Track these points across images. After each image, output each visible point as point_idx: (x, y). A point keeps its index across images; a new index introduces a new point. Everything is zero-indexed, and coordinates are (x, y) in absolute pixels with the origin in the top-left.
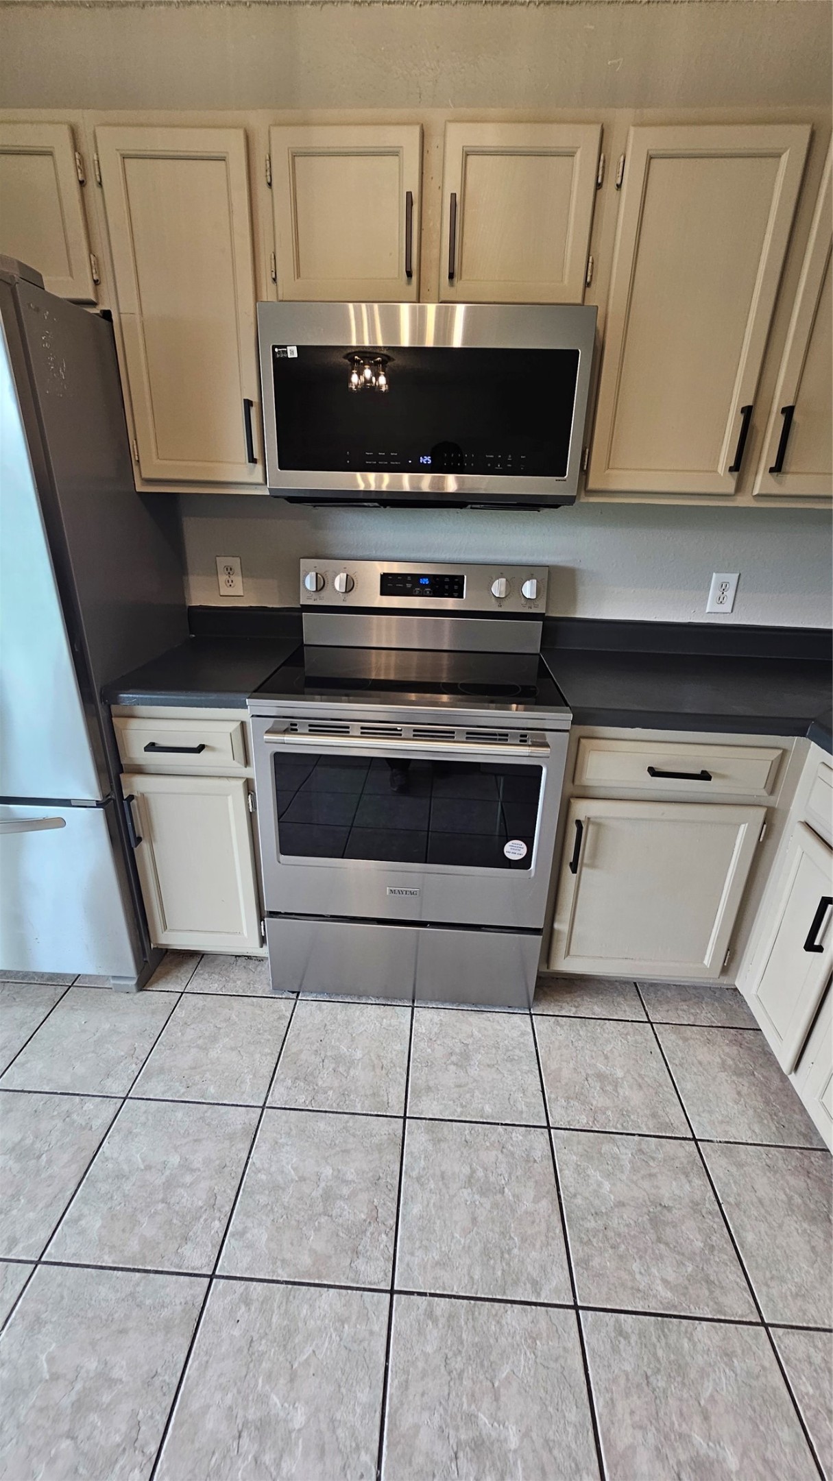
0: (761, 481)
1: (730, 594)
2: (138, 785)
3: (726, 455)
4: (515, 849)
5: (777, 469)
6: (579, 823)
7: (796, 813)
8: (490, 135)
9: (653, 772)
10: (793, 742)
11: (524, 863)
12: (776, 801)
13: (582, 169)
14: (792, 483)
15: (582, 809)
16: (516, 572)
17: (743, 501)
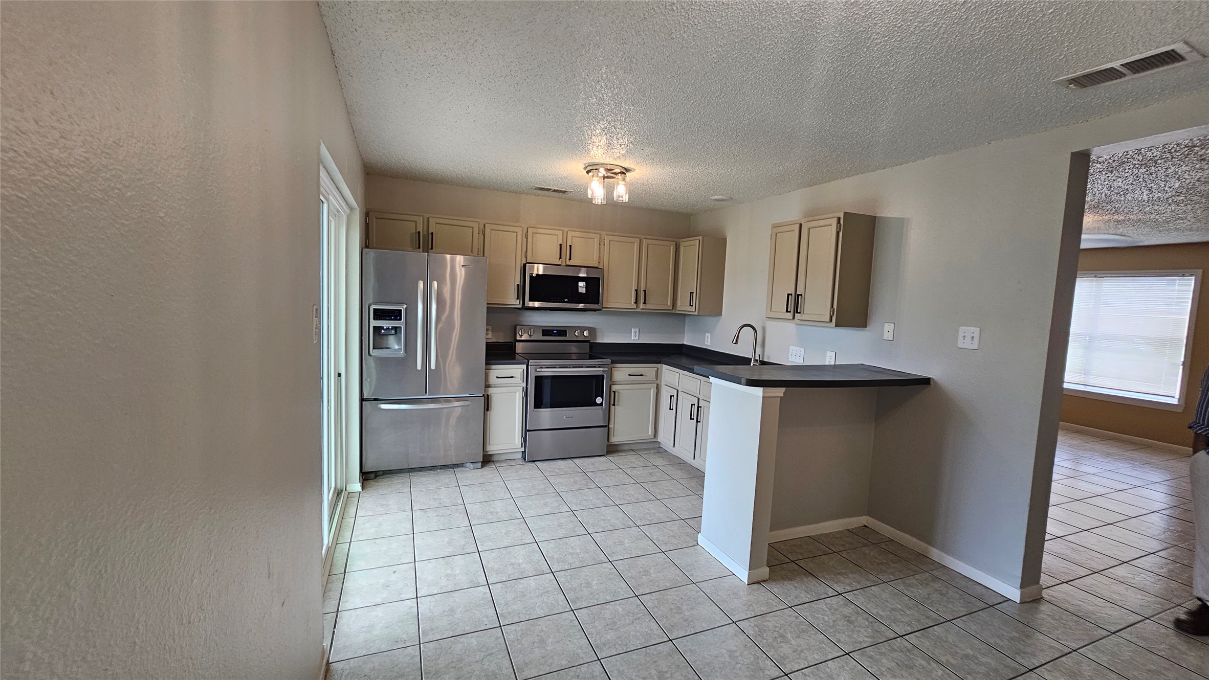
0: (642, 306)
1: (637, 334)
2: (491, 391)
3: (633, 300)
4: (599, 400)
5: (645, 303)
6: (613, 391)
7: (663, 383)
8: (577, 234)
9: (629, 375)
10: (659, 365)
11: (601, 404)
12: (658, 382)
13: (596, 241)
14: (648, 306)
15: (614, 388)
16: (583, 329)
17: (638, 310)
